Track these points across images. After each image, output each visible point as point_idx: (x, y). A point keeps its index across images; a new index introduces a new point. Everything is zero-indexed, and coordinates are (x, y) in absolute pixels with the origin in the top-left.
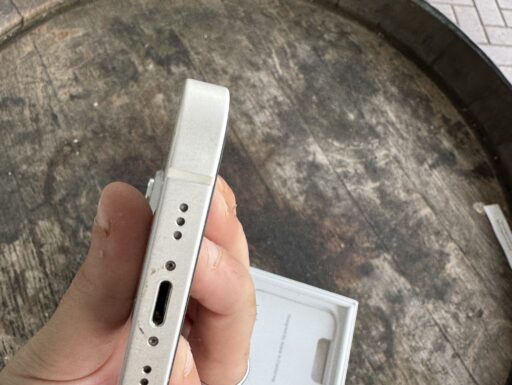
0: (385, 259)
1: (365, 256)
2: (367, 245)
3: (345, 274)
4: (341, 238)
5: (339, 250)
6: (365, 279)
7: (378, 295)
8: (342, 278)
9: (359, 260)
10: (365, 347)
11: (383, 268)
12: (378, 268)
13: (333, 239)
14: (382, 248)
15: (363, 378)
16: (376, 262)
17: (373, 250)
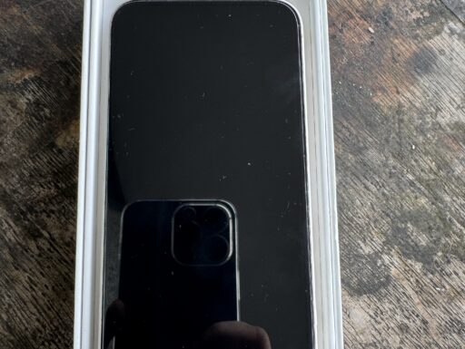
0: (452, 32)
1: (416, 37)
2: (415, 15)
3: (387, 81)
4: (366, 16)
5: (367, 39)
6: (424, 81)
7: (452, 101)
8: (383, 90)
9: (406, 48)
10: (448, 199)
11: (453, 50)
12: (442, 52)
13: (351, 23)
14: (441, 13)
15: (455, 252)
16: (436, 43)
17: (427, 22)
